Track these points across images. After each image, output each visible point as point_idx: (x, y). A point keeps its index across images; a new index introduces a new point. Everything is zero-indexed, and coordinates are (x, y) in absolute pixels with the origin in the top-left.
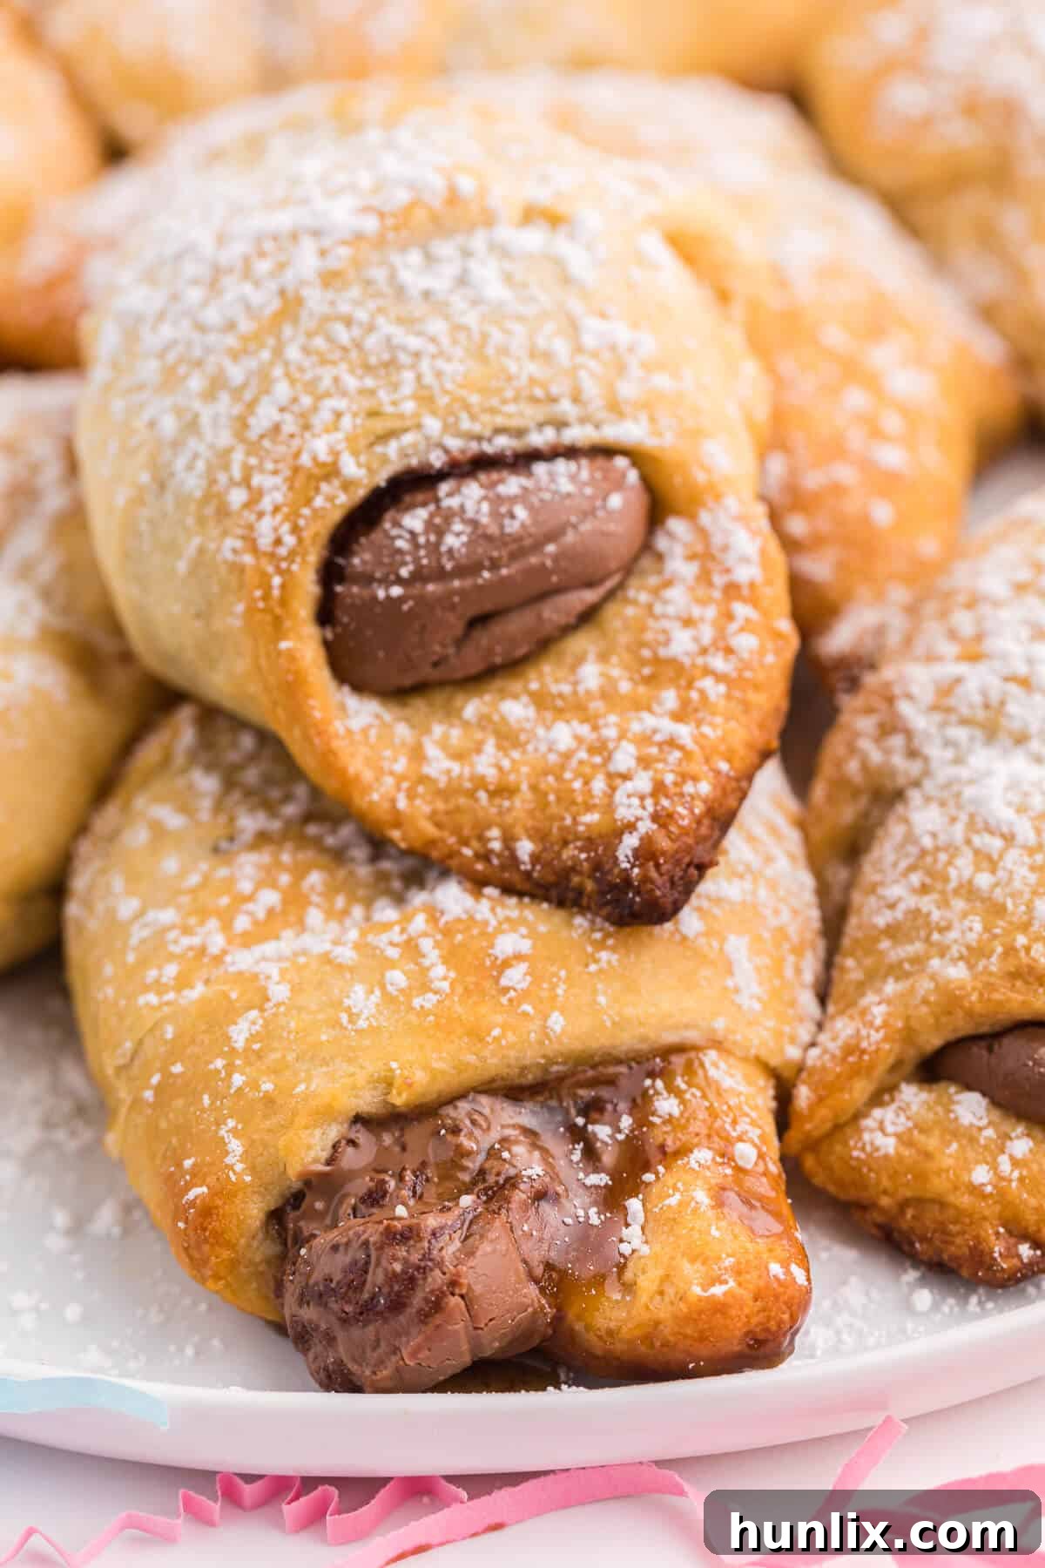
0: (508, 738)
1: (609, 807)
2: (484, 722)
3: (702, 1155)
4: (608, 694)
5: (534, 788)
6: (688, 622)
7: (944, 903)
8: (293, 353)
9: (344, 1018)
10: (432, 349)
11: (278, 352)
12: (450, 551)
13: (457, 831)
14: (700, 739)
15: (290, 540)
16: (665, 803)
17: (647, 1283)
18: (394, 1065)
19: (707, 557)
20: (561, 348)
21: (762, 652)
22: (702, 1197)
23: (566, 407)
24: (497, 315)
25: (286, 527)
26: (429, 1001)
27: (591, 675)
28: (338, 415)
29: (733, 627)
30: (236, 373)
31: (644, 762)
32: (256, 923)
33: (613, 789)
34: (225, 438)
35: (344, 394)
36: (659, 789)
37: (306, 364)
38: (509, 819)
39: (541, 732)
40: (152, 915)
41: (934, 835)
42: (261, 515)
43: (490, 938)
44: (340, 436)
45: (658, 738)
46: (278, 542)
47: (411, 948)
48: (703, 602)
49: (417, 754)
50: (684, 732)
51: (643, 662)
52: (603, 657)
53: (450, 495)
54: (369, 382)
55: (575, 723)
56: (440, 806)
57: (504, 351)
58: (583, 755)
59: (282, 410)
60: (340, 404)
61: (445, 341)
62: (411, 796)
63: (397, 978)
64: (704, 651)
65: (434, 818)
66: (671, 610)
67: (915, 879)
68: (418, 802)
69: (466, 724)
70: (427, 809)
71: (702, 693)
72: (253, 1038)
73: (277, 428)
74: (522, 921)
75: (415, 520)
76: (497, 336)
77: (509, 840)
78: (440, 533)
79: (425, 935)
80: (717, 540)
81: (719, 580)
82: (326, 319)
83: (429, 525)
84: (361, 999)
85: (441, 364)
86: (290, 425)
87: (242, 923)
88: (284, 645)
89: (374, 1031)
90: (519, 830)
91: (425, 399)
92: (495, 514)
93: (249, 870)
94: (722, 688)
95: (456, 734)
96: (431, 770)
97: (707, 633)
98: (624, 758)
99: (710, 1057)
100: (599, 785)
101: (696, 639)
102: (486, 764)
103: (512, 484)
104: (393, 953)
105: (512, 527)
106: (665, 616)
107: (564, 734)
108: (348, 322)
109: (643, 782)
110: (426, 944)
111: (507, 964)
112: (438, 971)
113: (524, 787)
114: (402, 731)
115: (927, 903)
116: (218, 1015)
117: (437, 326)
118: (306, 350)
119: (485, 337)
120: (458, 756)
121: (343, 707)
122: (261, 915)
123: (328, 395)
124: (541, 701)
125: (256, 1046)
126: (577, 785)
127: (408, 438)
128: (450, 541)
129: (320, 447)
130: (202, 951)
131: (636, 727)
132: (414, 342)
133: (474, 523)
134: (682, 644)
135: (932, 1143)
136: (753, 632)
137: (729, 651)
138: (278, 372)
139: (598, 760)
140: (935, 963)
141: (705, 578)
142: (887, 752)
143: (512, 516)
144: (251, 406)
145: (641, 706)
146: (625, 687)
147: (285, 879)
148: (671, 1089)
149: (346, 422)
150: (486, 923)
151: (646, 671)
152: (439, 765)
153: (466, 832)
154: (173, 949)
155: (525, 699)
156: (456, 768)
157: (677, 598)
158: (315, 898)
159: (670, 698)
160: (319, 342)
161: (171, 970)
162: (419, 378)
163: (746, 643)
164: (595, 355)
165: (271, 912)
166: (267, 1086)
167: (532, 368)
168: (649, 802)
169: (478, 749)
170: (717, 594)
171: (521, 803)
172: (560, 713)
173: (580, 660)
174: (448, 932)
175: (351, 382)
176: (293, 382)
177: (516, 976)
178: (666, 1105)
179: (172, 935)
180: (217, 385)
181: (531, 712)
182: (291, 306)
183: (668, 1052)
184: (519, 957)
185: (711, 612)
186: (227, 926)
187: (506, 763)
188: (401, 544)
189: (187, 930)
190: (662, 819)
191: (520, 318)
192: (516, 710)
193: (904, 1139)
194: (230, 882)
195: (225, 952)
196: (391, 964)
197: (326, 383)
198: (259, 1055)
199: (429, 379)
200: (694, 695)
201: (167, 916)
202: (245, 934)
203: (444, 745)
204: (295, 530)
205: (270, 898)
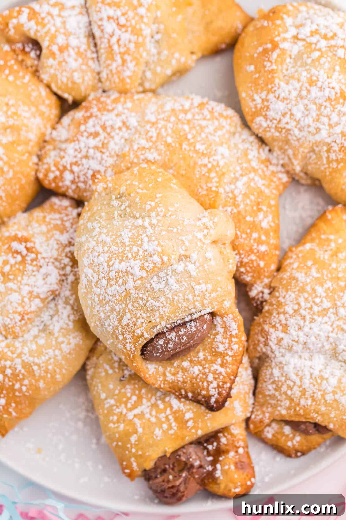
0: (185, 370)
1: (208, 390)
2: (179, 366)
3: (232, 454)
4: (205, 359)
5: (191, 382)
6: (222, 343)
7: (281, 395)
8: (130, 306)
9: (155, 437)
10: (162, 305)
11: (127, 305)
12: (170, 348)
13: (174, 389)
14: (227, 373)
15: (134, 349)
16: (220, 390)
17: (222, 486)
18: (167, 449)
19: (226, 328)
20: (190, 297)
21: (239, 348)
22: (232, 467)
23: (193, 311)
24: (176, 293)
25: (133, 346)
26: (171, 432)
27: (201, 355)
28: (142, 323)
29: (232, 344)
30: (117, 308)
31: (215, 379)
32: (132, 405)
33: (209, 385)
34: (116, 323)
35: (143, 318)
36: (219, 386)
37: (133, 310)
38: (186, 388)
39: (191, 369)
40: (109, 400)
41: (278, 377)
42: (127, 343)
43: (184, 415)
44: (143, 328)
45: (217, 372)
46: (131, 348)
47: (167, 417)
48: (226, 338)
49: (164, 374)
50: (222, 370)
51: (213, 352)
52: (204, 350)
53: (169, 335)
54: (148, 315)
55: (199, 366)
56: (171, 385)
57: (178, 301)
58: (201, 375)
59: (129, 320)
60: (143, 321)
61: (164, 302)
62: (164, 384)
63: (165, 426)
64: (226, 350)
65: (170, 388)
66: (218, 340)
67: (274, 386)
68: (166, 385)
69: (175, 367)
70: (168, 386)
71: (226, 360)
72: (136, 441)
73: (128, 324)
74: (190, 409)
75: (161, 342)
76: (176, 298)
77: (186, 393)
78: (167, 344)
79: (170, 414)
80: (228, 324)
81: (229, 333)
82: (137, 298)
83: (164, 343)
84: (158, 432)
85: (164, 309)
86: (131, 324)
87: (129, 405)
88: (134, 364)
89: (161, 440)
90: (188, 391)
91: (162, 318)
92: (179, 339)
93: (129, 390)
94: (231, 359)
95: (173, 369)
96: (168, 379)
97: (227, 346)
98: (210, 377)
99: (232, 427)
100: (205, 384)
101: (224, 347)
102: (180, 377)
103: (183, 331)
104: (163, 419)
105: (183, 341)
106: (217, 342)
107: (196, 370)
108: (142, 299)
109: (215, 384)
110: (170, 417)
111: (188, 421)
112: (174, 424)
113: (189, 382)
114: (161, 369)
115: (277, 394)
116: (127, 435)
117: (162, 299)
118: (133, 306)
119: (173, 299)
120: (174, 374)
121: (147, 368)
122: (133, 403)
123: (139, 318)
124: (191, 361)
125: (137, 443)
126: (201, 383)
127: (158, 327)
128: (169, 346)
129: (139, 332)
130: (121, 413)
131: (212, 369)
132: (157, 304)
133: (175, 342)
134: (221, 349)
135: (279, 436)
136: (237, 344)
137: (232, 349)
138: (127, 311)
139: (204, 377)
140: (279, 408)
141: (225, 332)
142: (267, 349)
143: (183, 339)
144: (122, 317)
145: (213, 362)
146: (209, 358)
147: (137, 392)
148: (225, 436)
149: (144, 325)
150: (182, 410)
151: (214, 354)
152: (170, 377)
153: (177, 390)
154: (115, 412)
155: (187, 361)
156: (173, 378)
157: (219, 338)
158: (144, 396)
159: (219, 361)
160: (136, 305)
161: (115, 418)
162: (160, 313)
163: (235, 347)
164: (198, 296)
165: (135, 402)
166: (140, 453)
167: (185, 304)
168: (217, 390)
169: (178, 373)
170: (228, 336)
171: (188, 386)
172: (195, 365)
173: (199, 352)
174: (175, 413)
175: (144, 315)
176: (131, 314)
177: (190, 424)
178: (223, 440)
179: (114, 408)
180: (113, 310)
181: (189, 364)
182: (128, 294)
183: (223, 429)
184: (191, 419)
185: (227, 341)
186: (126, 406)
187: (184, 377)
188: (158, 347)
189: (118, 407)
190: (219, 394)
191: (181, 291)
192: (186, 364)
193: (273, 435)
194: (125, 393)
195: (126, 413)
196: (164, 423)
197: (138, 315)
198: (137, 445)
199: (162, 313)
200: (225, 361)
201: (112, 402)
202: (130, 408)
203: (170, 372)
204: (135, 347)
205: (134, 398)
